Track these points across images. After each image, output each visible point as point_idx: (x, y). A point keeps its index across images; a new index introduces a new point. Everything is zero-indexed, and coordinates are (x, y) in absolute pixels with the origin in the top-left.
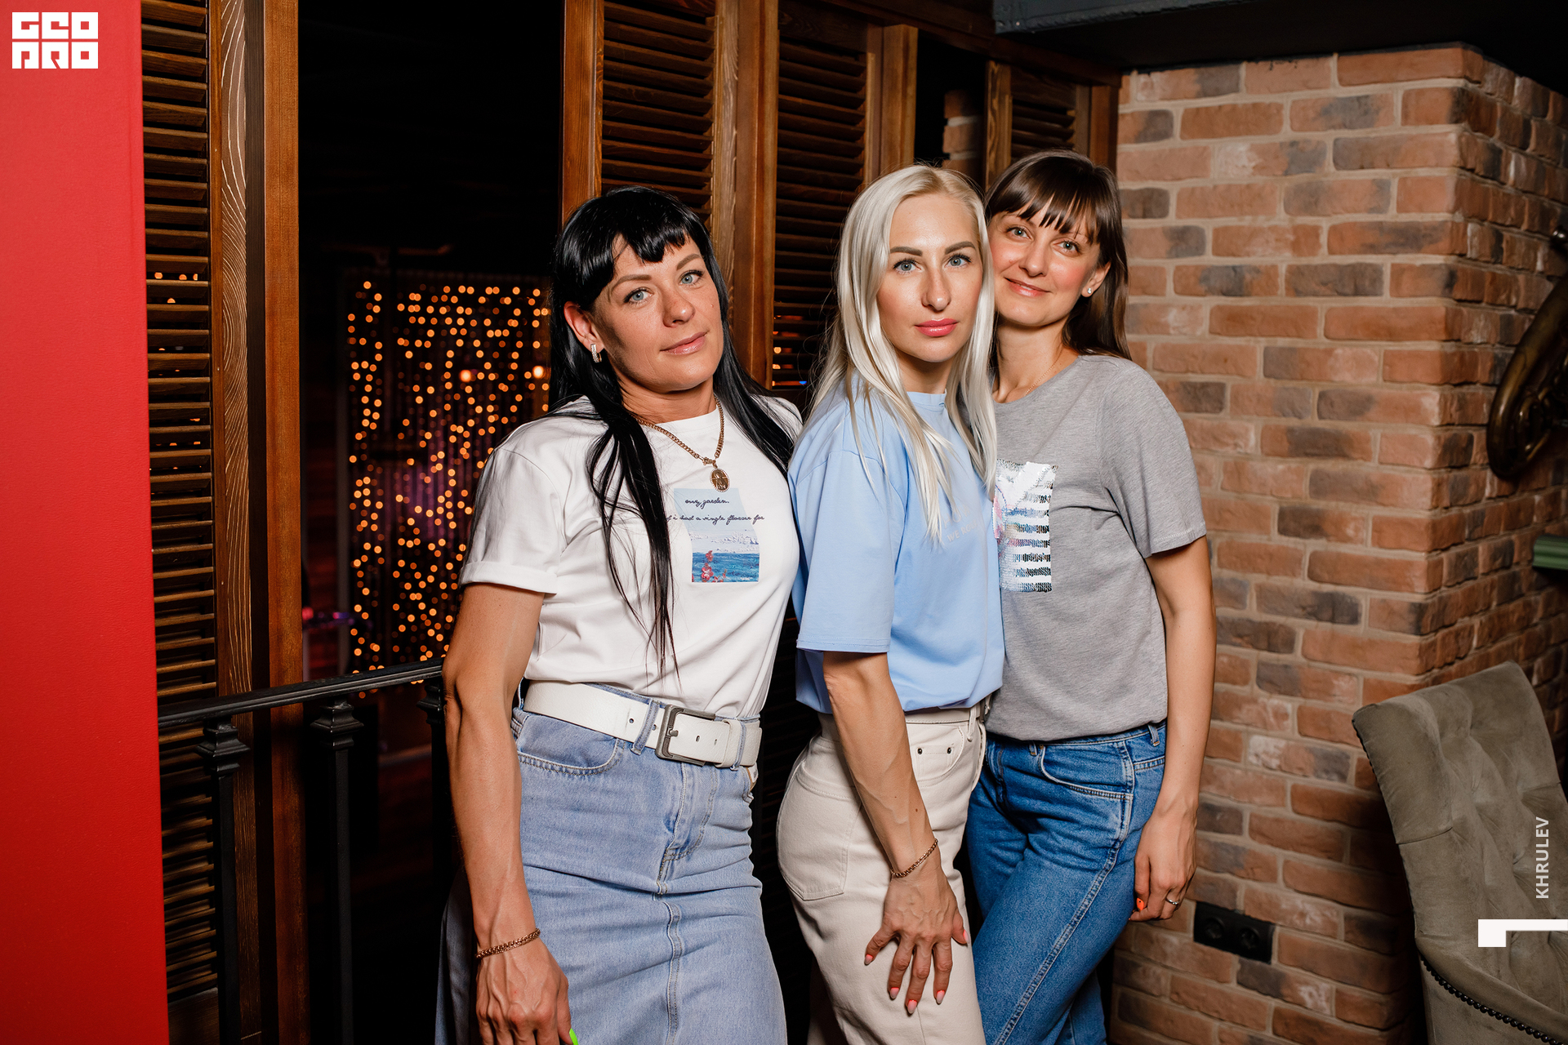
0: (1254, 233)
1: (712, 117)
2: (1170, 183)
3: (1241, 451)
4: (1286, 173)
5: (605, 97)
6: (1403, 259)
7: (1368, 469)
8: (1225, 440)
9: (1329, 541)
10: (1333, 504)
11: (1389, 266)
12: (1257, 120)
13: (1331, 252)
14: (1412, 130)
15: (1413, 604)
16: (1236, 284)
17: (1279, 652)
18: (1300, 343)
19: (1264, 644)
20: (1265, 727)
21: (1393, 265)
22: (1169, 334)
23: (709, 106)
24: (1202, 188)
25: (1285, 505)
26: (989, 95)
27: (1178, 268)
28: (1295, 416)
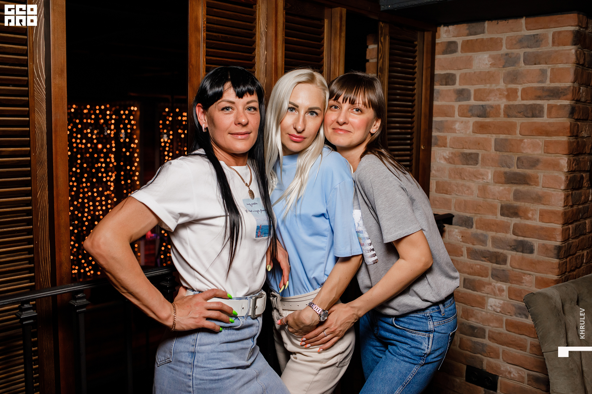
0: (491, 91)
1: (255, 47)
2: (456, 71)
3: (486, 181)
4: (504, 67)
5: (207, 39)
6: (552, 102)
7: (538, 189)
8: (479, 177)
9: (521, 219)
10: (523, 203)
11: (547, 105)
12: (493, 45)
13: (522, 99)
14: (556, 48)
15: (556, 246)
16: (483, 112)
17: (500, 264)
18: (509, 137)
19: (494, 261)
20: (495, 295)
21: (548, 105)
22: (456, 133)
23: (254, 42)
24: (469, 73)
25: (503, 204)
26: (380, 36)
27: (460, 106)
28: (507, 167)
